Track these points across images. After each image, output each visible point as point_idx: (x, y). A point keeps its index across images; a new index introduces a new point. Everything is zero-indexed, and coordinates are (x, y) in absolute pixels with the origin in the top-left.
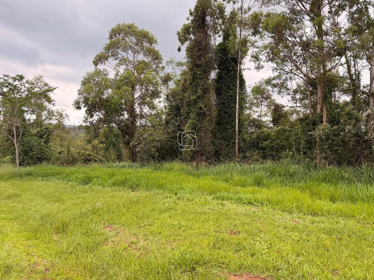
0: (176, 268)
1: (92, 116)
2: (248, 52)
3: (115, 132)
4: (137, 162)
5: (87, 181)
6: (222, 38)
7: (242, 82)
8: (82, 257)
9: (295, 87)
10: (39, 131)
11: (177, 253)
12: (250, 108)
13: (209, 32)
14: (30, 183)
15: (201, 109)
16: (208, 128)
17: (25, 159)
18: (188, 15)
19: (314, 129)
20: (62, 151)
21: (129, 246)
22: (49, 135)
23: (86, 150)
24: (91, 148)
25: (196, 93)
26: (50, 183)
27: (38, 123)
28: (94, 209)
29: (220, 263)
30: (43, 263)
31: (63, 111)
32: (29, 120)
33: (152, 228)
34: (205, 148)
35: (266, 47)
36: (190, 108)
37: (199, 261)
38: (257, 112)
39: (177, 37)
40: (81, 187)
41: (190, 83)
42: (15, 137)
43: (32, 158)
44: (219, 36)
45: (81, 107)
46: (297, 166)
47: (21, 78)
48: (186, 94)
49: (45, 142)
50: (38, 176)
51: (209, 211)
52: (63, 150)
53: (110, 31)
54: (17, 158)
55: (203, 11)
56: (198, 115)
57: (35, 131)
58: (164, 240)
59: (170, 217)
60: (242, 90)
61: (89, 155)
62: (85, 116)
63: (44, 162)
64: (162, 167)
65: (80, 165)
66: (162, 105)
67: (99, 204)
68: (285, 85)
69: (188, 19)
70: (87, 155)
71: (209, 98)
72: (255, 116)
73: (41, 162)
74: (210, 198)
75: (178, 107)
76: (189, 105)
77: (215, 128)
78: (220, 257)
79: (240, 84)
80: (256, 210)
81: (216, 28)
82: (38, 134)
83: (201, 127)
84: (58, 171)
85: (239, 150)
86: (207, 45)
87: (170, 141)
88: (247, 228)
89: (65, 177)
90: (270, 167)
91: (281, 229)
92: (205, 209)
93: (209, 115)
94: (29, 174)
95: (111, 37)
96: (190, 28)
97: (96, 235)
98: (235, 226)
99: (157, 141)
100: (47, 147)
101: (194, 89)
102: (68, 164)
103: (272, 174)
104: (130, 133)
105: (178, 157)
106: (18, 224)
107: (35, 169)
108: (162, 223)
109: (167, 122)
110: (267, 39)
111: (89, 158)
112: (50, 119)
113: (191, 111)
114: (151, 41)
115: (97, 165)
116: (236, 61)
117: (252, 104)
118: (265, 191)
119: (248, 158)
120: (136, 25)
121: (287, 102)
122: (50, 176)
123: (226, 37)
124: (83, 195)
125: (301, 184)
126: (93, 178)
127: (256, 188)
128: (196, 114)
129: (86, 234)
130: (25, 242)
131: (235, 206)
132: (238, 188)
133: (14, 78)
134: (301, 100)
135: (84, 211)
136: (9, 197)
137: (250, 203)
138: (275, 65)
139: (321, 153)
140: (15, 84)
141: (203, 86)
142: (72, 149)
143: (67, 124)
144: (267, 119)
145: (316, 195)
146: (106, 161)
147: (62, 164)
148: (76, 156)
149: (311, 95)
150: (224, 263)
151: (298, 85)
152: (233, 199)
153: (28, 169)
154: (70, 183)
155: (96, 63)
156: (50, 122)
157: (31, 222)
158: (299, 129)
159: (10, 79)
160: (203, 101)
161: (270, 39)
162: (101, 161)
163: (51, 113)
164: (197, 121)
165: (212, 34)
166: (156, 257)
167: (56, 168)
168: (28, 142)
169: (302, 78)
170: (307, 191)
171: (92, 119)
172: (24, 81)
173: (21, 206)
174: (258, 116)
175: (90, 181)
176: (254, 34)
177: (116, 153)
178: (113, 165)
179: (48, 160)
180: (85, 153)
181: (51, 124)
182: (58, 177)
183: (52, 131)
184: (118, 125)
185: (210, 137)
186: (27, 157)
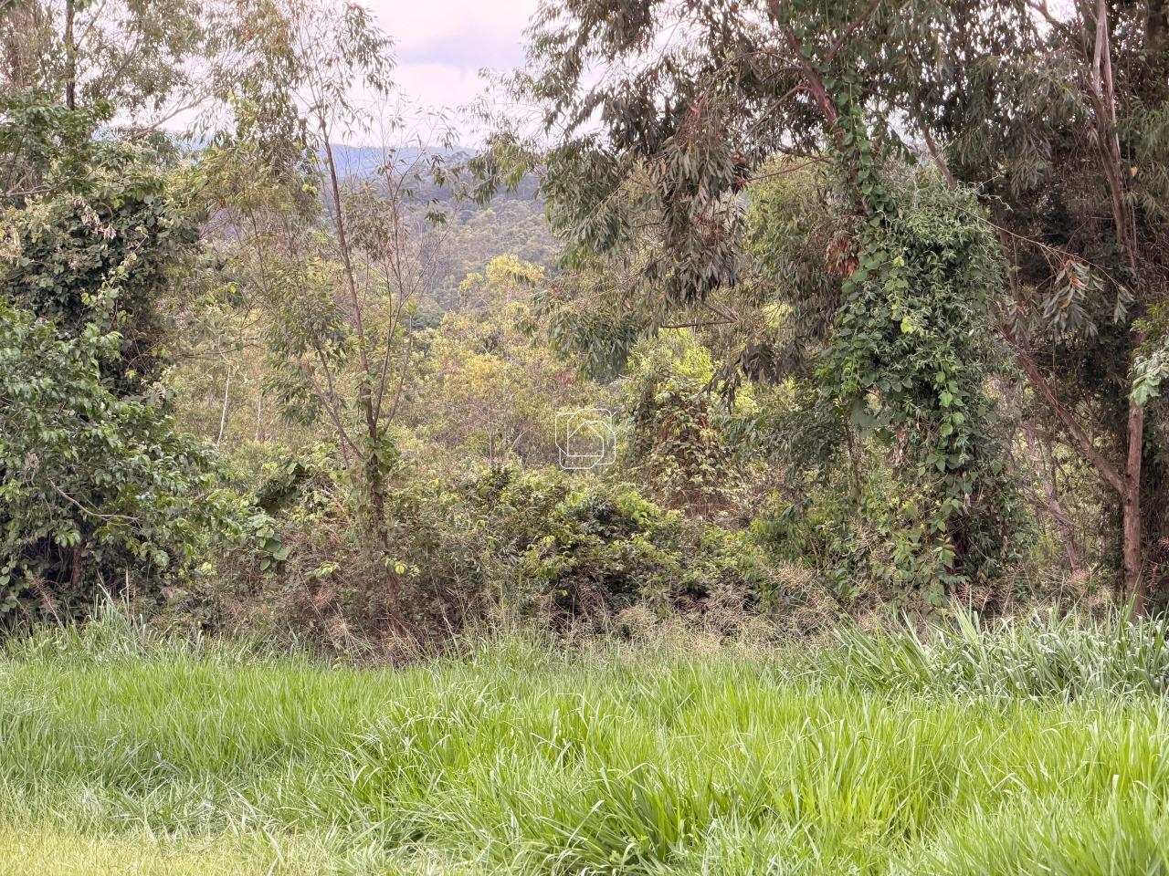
3: (918, 222)
20: (301, 473)
22: (157, 281)
24: (627, 426)
50: (63, 771)
52: (317, 456)
61: (604, 518)
62: (553, 27)
63: (110, 607)
65: (513, 640)
70: (581, 516)
73: (78, 611)
82: (37, 270)
84: (278, 713)
100: (137, 427)
102: (372, 624)
104: (1109, 225)
107: (21, 689)
111: (613, 553)
112: (154, 85)
115: (708, 643)
122: (185, 768)
126: (690, 810)
142: (406, 441)
146: (824, 604)
156: (146, 116)
167: (250, 680)
171: (636, 63)
177: (941, 492)
178: (910, 650)
179: (150, 577)
180: (561, 493)
181: (161, 145)
182: (282, 785)
183: (189, 237)
184: (946, 123)
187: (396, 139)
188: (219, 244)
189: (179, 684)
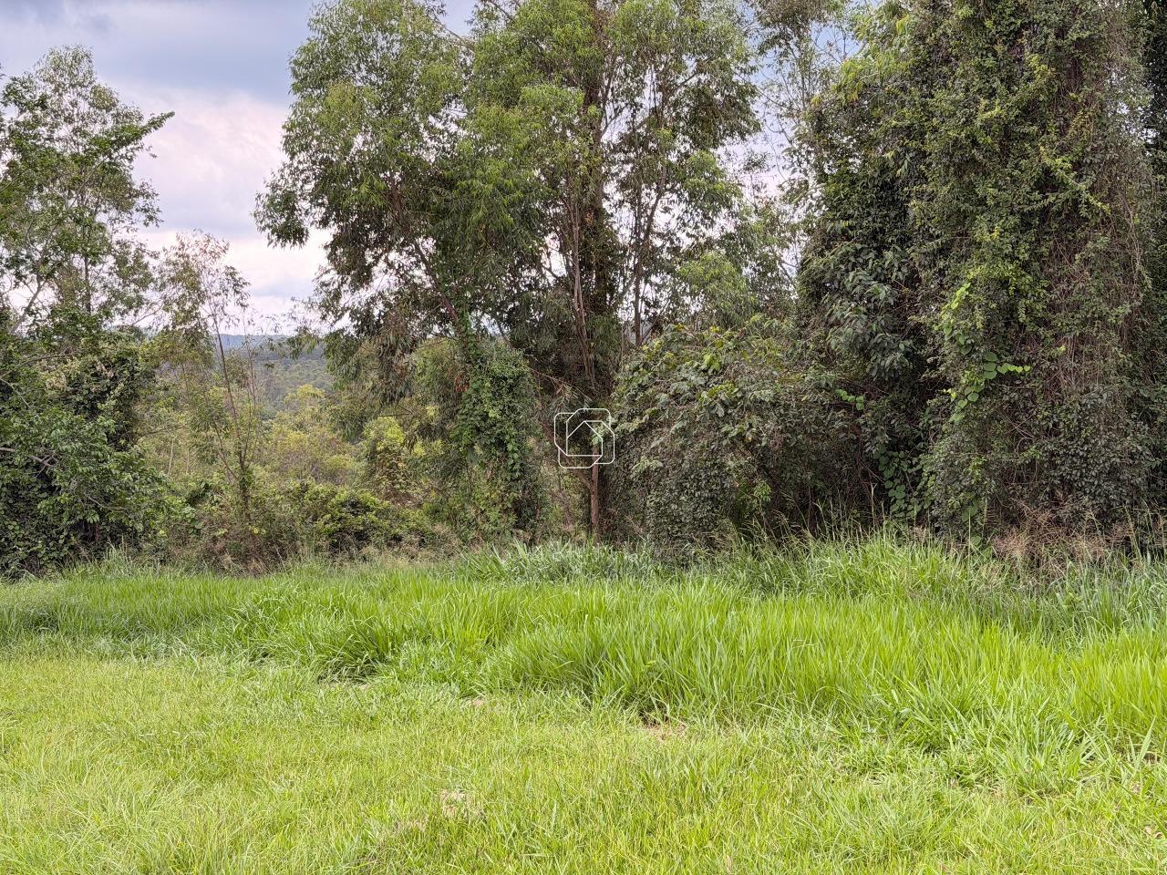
1: (362, 276)
3: (496, 367)
4: (634, 540)
10: (79, 377)
14: (54, 670)
15: (1047, 182)
16: (1105, 308)
17: (11, 536)
20: (207, 487)
23: (332, 476)
24: (364, 463)
25: (1009, 81)
26: (161, 672)
31: (215, 255)
32: (31, 313)
34: (1087, 442)
36: (971, 187)
41: (967, 19)
43: (47, 528)
45: (306, 222)
48: (939, 94)
50: (90, 632)
52: (215, 479)
56: (1028, 226)
57: (54, 379)
61: (354, 505)
62: (326, 278)
63: (115, 554)
64: (800, 572)
65: (311, 562)
70: (343, 505)
71: (1102, 107)
73: (98, 555)
75: (888, 187)
76: (963, 164)
77: (1146, 309)
82: (74, 393)
83: (1053, 308)
84: (197, 600)
87: (840, 405)
89: (238, 636)
93: (1105, 222)
94: (42, 622)
99: (758, 407)
100: (127, 465)
101: (995, 54)
102: (243, 557)
104: (582, 368)
105: (894, 508)
107: (71, 592)
109: (817, 287)
111: (357, 522)
112: (135, 304)
113: (982, 201)
115: (403, 562)
122: (152, 628)
128: (1013, 220)
141: (1061, 33)
142: (259, 472)
143: (232, 332)
146: (456, 542)
147: (212, 559)
148: (287, 510)
153: (33, 591)
156: (129, 319)
160: (1062, 133)
162: (426, 540)
163: (132, 268)
164: (1025, 266)
167: (183, 585)
171: (365, 294)
177: (508, 490)
178: (496, 563)
179: (134, 538)
180: (334, 494)
181: (136, 332)
182: (199, 634)
183: (149, 375)
184: (509, 322)
185: (1120, 371)
186: (22, 526)
187: (251, 331)
188: (167, 377)
189: (148, 588)
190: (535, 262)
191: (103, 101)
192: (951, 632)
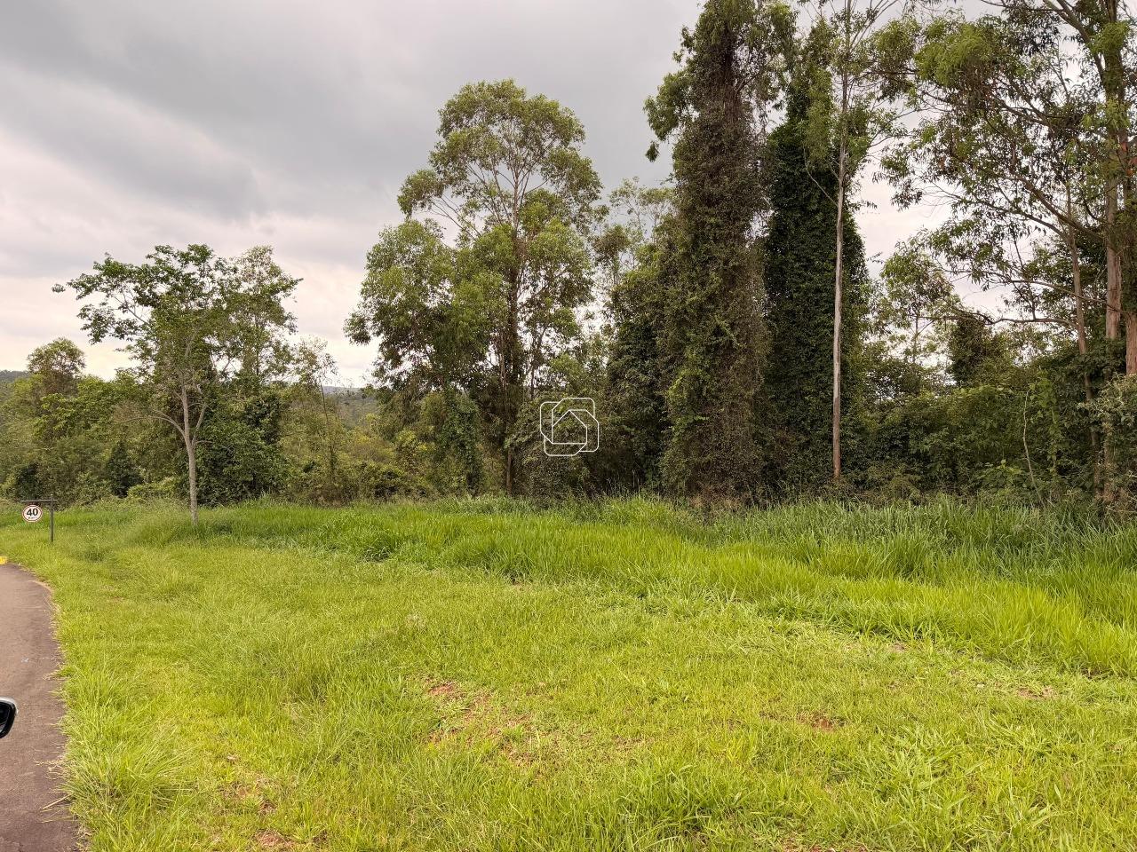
0: (642, 819)
1: (397, 362)
2: (870, 151)
3: (462, 408)
4: (525, 494)
5: (383, 549)
6: (785, 111)
7: (853, 245)
8: (366, 771)
9: (1028, 257)
10: (251, 407)
11: (644, 774)
12: (879, 328)
13: (745, 98)
14: (227, 553)
15: (718, 332)
16: (743, 391)
17: (212, 485)
18: (678, 48)
19: (1095, 393)
20: (314, 463)
21: (502, 747)
22: (279, 417)
23: (382, 459)
24: (396, 453)
25: (703, 284)
26: (280, 556)
27: (248, 382)
28: (402, 632)
29: (778, 813)
30: (258, 784)
31: (320, 348)
32: (224, 374)
33: (569, 696)
34: (733, 453)
35: (928, 135)
36: (684, 332)
37: (712, 804)
38: (903, 338)
39: (645, 116)
40: (365, 568)
41: (684, 254)
42: (186, 420)
43: (230, 481)
44: (776, 107)
45: (370, 333)
46: (1036, 512)
47: (202, 254)
48: (671, 288)
49: (267, 438)
50: (248, 534)
51: (745, 651)
52: (318, 459)
53: (444, 108)
54: (192, 483)
55: (727, 31)
56: (709, 351)
57: (238, 407)
58: (604, 733)
59: (624, 664)
60: (853, 272)
61: (390, 474)
62: (379, 361)
63: (265, 496)
64: (600, 512)
65: (365, 502)
66: (599, 323)
67: (416, 619)
68: (995, 250)
69: (678, 59)
70: (384, 473)
71: (744, 297)
72: (897, 353)
73: (257, 495)
74: (747, 610)
75: (648, 330)
76: (681, 321)
77: (762, 392)
78: (781, 796)
79: (844, 252)
80: (900, 652)
81: (767, 81)
82: (248, 414)
83: (719, 390)
84: (304, 520)
85: (842, 461)
86: (738, 135)
87: (622, 432)
88: (866, 706)
89: (322, 538)
90: (946, 516)
91: (981, 716)
92: (734, 645)
93: (745, 351)
94: (224, 529)
95: (446, 128)
96: (685, 85)
97: (407, 709)
98: (827, 700)
101: (696, 271)
102: (330, 499)
103: (954, 538)
104: (505, 410)
105: (647, 482)
106: (192, 669)
107: (240, 515)
108: (600, 681)
109: (615, 376)
110: (934, 108)
111: (391, 483)
112: (283, 370)
113: (689, 340)
114: (566, 130)
115: (410, 503)
116: (831, 181)
117: (885, 315)
118: (929, 591)
119: (876, 485)
120: (518, 85)
121: (1003, 307)
122: (280, 533)
123: (798, 109)
124: (372, 591)
125: (1050, 572)
126: (399, 541)
127: (900, 582)
128: (702, 349)
129: (379, 705)
130: (211, 723)
131: (829, 638)
132: (842, 582)
133: (183, 255)
134: (1051, 298)
135: (373, 635)
136: (171, 593)
137: (878, 630)
138: (960, 190)
139: (1121, 470)
140: (186, 271)
141: (726, 263)
142: (342, 456)
143: (329, 385)
144: (938, 361)
145: (1103, 607)
146: (437, 493)
147: (314, 500)
148: (355, 475)
149: (1083, 284)
150: (790, 815)
151: (1040, 252)
152: (824, 614)
153: (222, 513)
154: (336, 555)
155: (407, 206)
156: (280, 378)
157: (227, 666)
158: (1042, 392)
159: (172, 257)
160: (726, 308)
161: (942, 106)
162: (424, 492)
163: (282, 354)
164: (707, 370)
165: (753, 101)
166: (580, 783)
167: (298, 512)
168: (220, 438)
169: (1051, 226)
170: (1071, 593)
171: (398, 370)
172: (211, 262)
173: (199, 618)
174: (907, 352)
175: (392, 550)
176: (889, 93)
177: (466, 468)
178: (456, 503)
179: (276, 489)
180: (380, 468)
181: (282, 385)
182: (302, 537)
183: (286, 406)
184: (469, 386)
185: (750, 421)
186: (218, 480)
187: (338, 385)
188: (295, 408)
189: (280, 513)
190: (483, 358)
191: (275, 272)
192: (660, 542)
